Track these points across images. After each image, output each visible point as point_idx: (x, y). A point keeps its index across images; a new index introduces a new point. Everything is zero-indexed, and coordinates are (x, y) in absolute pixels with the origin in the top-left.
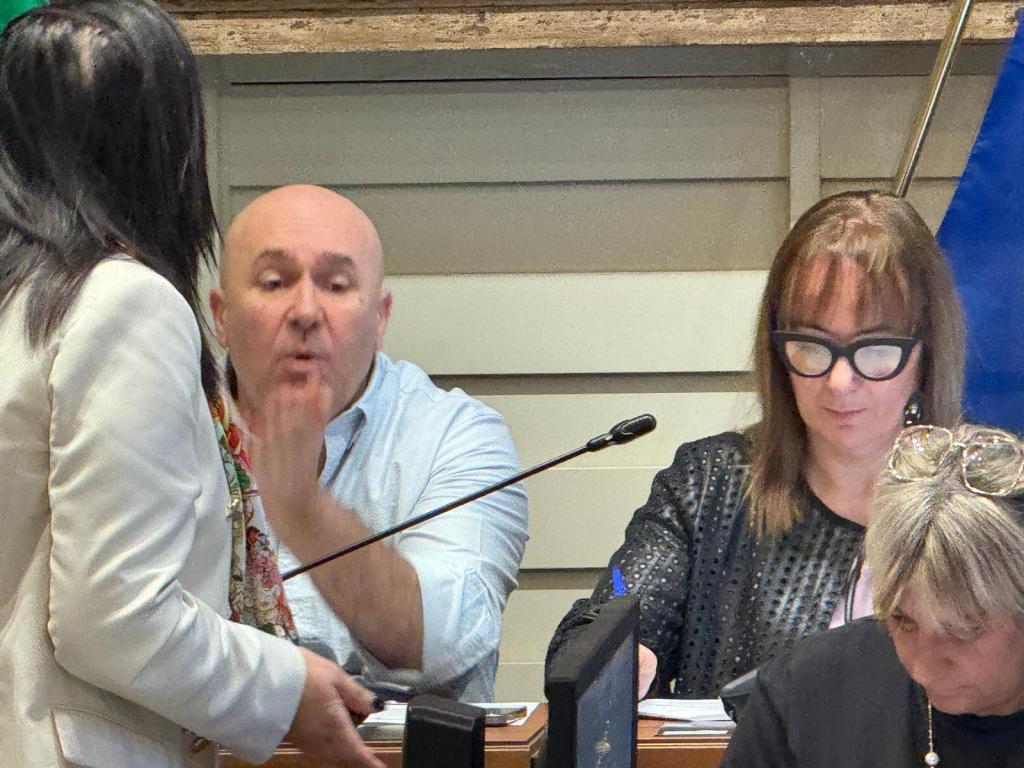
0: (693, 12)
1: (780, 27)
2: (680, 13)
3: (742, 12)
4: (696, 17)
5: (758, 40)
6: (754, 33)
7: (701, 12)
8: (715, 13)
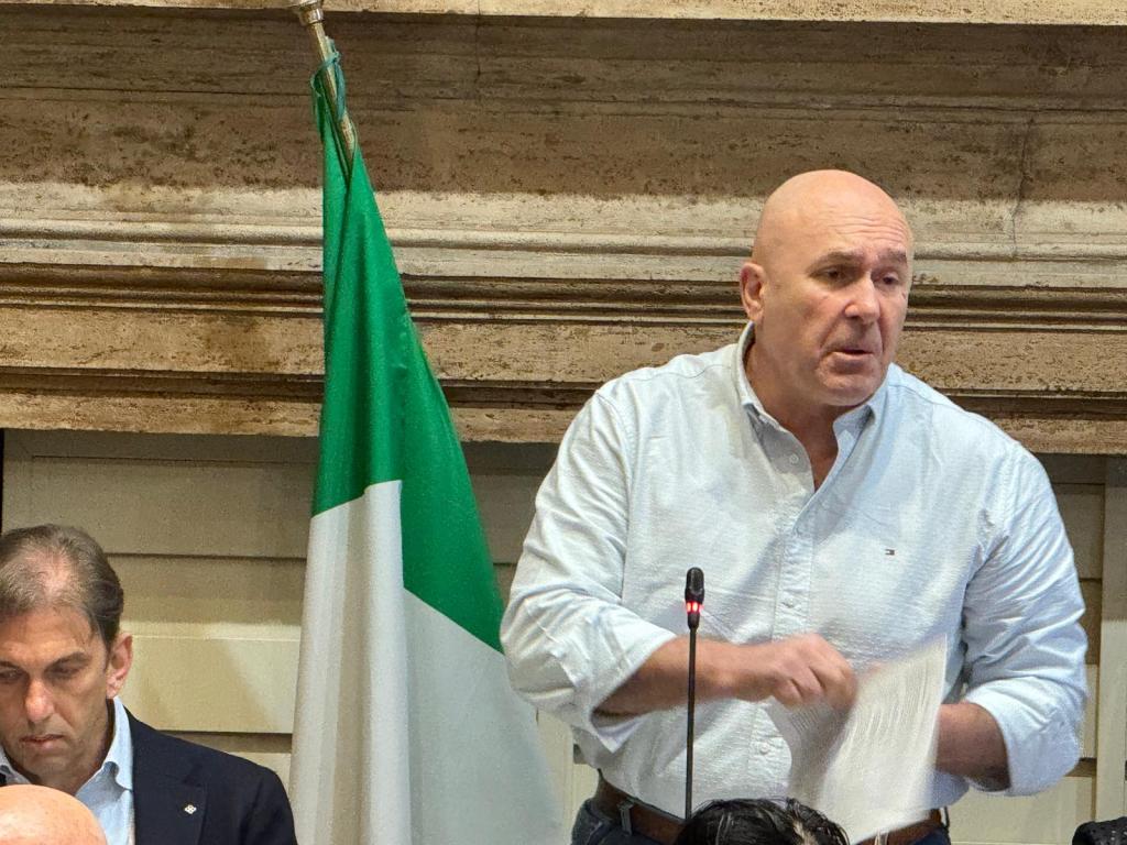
0: (1028, 422)
1: (1108, 438)
2: (1016, 423)
3: (1074, 423)
4: (1031, 427)
5: (1088, 451)
6: (1084, 444)
7: (1036, 422)
8: (1049, 424)
